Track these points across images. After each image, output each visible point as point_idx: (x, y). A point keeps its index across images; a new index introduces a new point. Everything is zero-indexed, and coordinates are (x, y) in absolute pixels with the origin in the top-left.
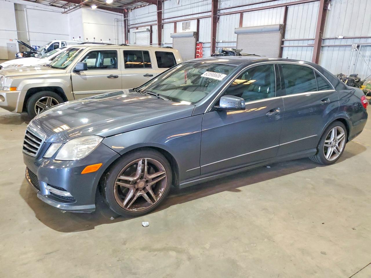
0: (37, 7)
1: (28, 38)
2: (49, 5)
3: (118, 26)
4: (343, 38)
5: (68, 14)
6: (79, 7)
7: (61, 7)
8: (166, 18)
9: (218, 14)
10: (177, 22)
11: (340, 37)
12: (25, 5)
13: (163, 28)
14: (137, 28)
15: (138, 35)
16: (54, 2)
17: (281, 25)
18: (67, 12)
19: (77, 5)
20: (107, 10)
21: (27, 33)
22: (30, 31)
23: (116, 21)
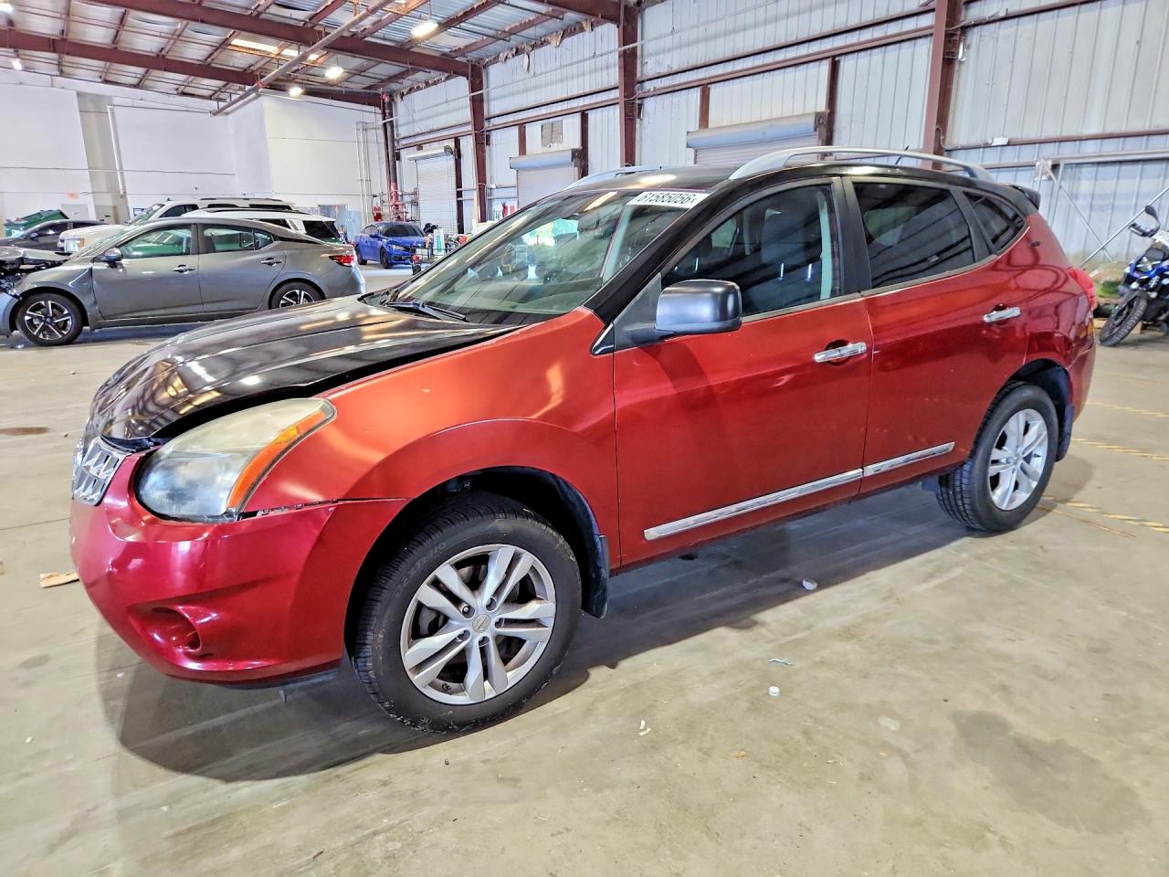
0: (142, 100)
1: (121, 188)
2: (175, 92)
3: (366, 142)
4: (1009, 144)
5: (230, 116)
6: (254, 95)
7: (210, 98)
8: (497, 113)
9: (639, 93)
10: (527, 125)
11: (999, 141)
12: (110, 97)
13: (488, 144)
14: (420, 147)
15: (423, 166)
16: (186, 84)
17: (819, 116)
18: (225, 111)
19: (248, 88)
20: (332, 98)
21: (117, 171)
22: (124, 168)
23: (360, 130)
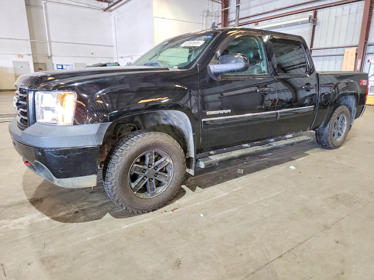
1: (49, 52)
3: (207, 24)
5: (113, 12)
18: (110, 9)
21: (47, 43)
22: (52, 40)
23: (204, 16)
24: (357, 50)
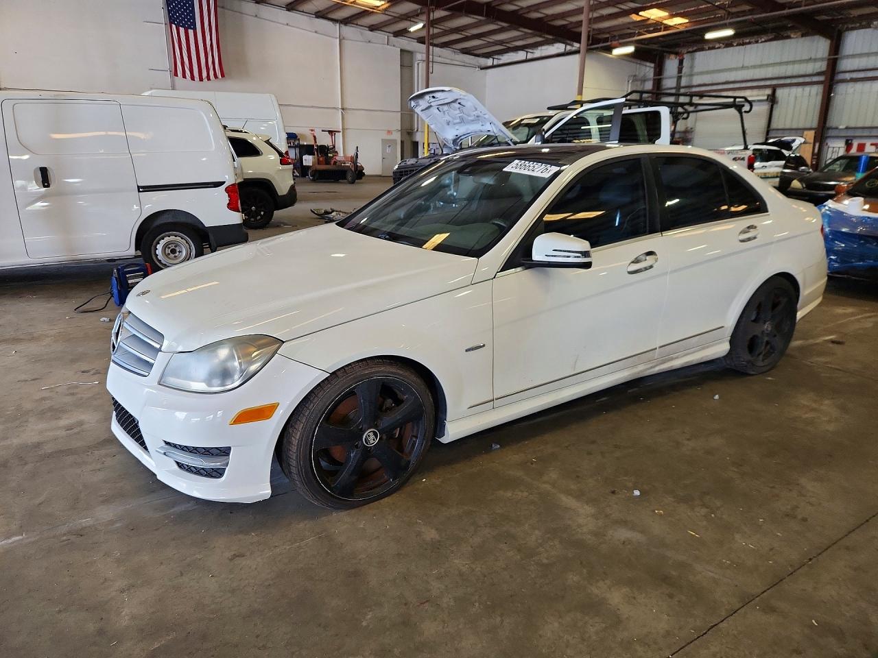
0: (439, 56)
23: (628, 81)
24: (815, 133)
